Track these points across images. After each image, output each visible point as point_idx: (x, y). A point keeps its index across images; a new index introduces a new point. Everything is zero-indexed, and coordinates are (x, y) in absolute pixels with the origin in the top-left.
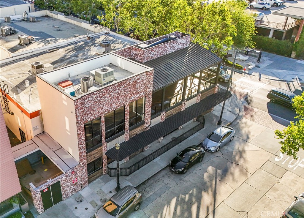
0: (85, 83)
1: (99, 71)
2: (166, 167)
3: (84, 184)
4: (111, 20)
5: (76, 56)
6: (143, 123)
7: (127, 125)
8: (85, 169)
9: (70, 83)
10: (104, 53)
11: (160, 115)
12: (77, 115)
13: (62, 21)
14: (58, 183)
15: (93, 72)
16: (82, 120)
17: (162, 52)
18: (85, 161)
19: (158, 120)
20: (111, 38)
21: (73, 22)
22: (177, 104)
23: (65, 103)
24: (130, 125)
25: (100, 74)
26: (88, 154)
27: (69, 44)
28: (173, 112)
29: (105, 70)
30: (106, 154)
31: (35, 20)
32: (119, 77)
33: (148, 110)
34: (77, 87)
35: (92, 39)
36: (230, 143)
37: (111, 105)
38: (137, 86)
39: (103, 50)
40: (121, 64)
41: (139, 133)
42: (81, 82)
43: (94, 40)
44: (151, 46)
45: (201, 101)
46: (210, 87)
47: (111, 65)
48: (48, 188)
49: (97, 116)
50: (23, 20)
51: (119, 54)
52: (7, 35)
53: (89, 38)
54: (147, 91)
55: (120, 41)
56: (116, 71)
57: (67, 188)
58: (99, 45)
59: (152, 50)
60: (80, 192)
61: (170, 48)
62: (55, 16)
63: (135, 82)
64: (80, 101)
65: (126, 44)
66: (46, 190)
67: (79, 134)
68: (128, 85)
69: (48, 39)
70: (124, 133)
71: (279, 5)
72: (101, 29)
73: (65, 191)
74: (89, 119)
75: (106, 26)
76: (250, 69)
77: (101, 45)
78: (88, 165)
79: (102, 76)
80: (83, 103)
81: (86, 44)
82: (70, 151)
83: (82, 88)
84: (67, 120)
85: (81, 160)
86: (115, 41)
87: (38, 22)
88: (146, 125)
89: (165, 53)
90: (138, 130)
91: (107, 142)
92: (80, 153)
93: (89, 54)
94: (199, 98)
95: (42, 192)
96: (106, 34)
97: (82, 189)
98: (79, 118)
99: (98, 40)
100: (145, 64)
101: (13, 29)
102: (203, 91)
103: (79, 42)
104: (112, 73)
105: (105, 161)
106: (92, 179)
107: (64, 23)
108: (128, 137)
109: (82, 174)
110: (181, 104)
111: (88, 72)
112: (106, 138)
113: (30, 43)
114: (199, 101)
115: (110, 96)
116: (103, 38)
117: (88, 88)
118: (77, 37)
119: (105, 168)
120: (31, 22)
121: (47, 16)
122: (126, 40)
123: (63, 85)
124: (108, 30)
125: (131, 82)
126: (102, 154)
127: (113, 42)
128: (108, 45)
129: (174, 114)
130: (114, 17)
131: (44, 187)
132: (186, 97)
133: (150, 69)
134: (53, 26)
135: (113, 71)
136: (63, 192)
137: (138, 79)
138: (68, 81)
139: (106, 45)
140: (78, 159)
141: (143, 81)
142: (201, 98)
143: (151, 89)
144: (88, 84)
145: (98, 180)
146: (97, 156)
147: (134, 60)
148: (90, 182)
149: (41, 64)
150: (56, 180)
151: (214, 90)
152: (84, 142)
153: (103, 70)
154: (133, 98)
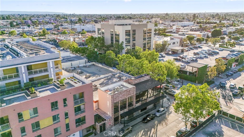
0: (114, 90)
1: (118, 87)
2: (141, 121)
3: (113, 126)
4: (121, 67)
5: (108, 82)
6: (133, 105)
7: (127, 106)
8: (113, 119)
9: (109, 91)
10: (119, 81)
11: (139, 103)
12: (112, 100)
13: (101, 67)
14: (105, 123)
15: (116, 87)
16: (113, 102)
17: (139, 81)
18: (113, 116)
19: (138, 104)
20: (121, 75)
21: (105, 67)
22: (145, 99)
23: (108, 96)
24: (129, 106)
25: (119, 88)
26: (115, 114)
27: (105, 77)
28: (144, 102)
29: (120, 87)
30: (120, 115)
31: (90, 66)
32: (124, 89)
33: (135, 100)
34: (111, 92)
35: (114, 75)
36: (165, 114)
37: (122, 98)
38: (130, 92)
39: (119, 79)
40: (125, 85)
41: (132, 109)
42: (113, 90)
43: (115, 76)
44: (136, 79)
45: (155, 99)
46: (158, 94)
47: (122, 85)
48: (102, 124)
49: (117, 101)
50: (84, 67)
51: (124, 81)
52: (80, 74)
53: (113, 75)
54: (133, 94)
55: (125, 76)
56: (123, 87)
57: (107, 126)
58: (117, 78)
59: (136, 80)
60: (112, 128)
61: (142, 80)
62: (97, 65)
63: (130, 90)
64: (113, 96)
65: (127, 77)
66: (101, 125)
67: (112, 107)
68: (127, 91)
69: (96, 75)
70: (126, 108)
71: (194, 60)
72: (117, 71)
73: (107, 127)
74: (115, 102)
75: (119, 70)
76: (178, 88)
77: (118, 78)
78: (114, 118)
79: (119, 89)
80: (114, 96)
81: (112, 77)
82: (108, 113)
83: (113, 92)
84: (108, 102)
85: (112, 116)
86: (123, 76)
87: (90, 68)
88: (134, 106)
89: (141, 81)
90: (131, 108)
91: (121, 111)
92: (112, 113)
93: (113, 81)
94: (154, 97)
95: (100, 125)
96: (119, 73)
97: (112, 127)
98: (112, 101)
99: (116, 76)
100: (133, 85)
101: (82, 71)
102: (155, 95)
103: (109, 76)
104: (122, 88)
105: (120, 118)
106: (115, 124)
107: (102, 68)
108: (128, 110)
109: (112, 121)
110: (146, 99)
111: (114, 88)
112: (120, 109)
113: (90, 77)
114: (154, 99)
115: (122, 94)
116: (118, 75)
117: (115, 92)
118: (108, 74)
119: (120, 121)
120: (87, 67)
121: (94, 65)
122: (127, 76)
123: (107, 91)
124: (120, 71)
125: (128, 90)
126: (119, 115)
127: (122, 76)
128: (121, 78)
129: (144, 103)
130: (123, 66)
131: (101, 124)
132: (149, 97)
133: (134, 86)
134: (97, 69)
135: (122, 87)
136: (106, 127)
137: (131, 90)
138: (108, 90)
139: (120, 78)
140: (111, 116)
141: (132, 90)
142: (154, 98)
143: (135, 93)
144: (115, 91)
145: (117, 125)
146: (117, 115)
147: (129, 83)
148: (115, 125)
149: (96, 85)
150: (104, 122)
151: (160, 95)
152: (113, 109)
153: (119, 87)
154: (129, 96)
